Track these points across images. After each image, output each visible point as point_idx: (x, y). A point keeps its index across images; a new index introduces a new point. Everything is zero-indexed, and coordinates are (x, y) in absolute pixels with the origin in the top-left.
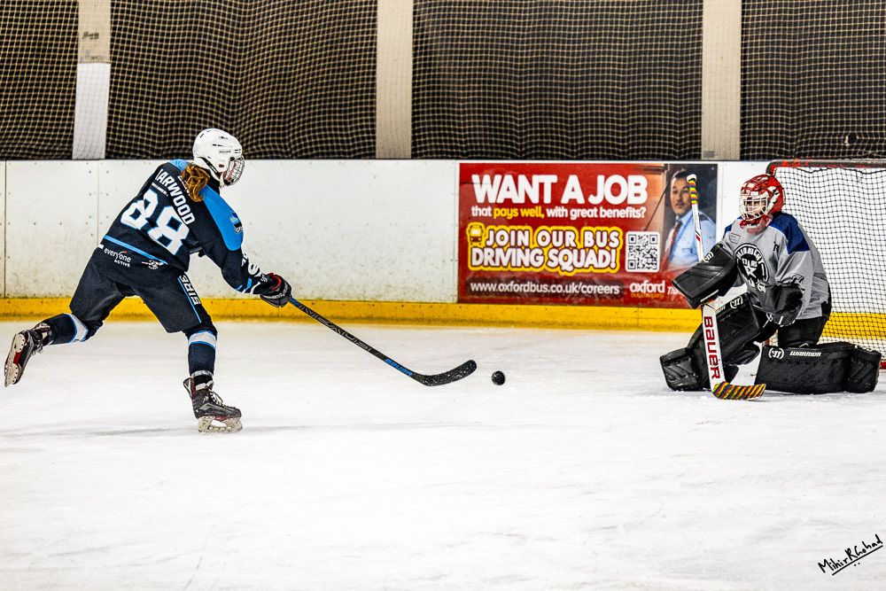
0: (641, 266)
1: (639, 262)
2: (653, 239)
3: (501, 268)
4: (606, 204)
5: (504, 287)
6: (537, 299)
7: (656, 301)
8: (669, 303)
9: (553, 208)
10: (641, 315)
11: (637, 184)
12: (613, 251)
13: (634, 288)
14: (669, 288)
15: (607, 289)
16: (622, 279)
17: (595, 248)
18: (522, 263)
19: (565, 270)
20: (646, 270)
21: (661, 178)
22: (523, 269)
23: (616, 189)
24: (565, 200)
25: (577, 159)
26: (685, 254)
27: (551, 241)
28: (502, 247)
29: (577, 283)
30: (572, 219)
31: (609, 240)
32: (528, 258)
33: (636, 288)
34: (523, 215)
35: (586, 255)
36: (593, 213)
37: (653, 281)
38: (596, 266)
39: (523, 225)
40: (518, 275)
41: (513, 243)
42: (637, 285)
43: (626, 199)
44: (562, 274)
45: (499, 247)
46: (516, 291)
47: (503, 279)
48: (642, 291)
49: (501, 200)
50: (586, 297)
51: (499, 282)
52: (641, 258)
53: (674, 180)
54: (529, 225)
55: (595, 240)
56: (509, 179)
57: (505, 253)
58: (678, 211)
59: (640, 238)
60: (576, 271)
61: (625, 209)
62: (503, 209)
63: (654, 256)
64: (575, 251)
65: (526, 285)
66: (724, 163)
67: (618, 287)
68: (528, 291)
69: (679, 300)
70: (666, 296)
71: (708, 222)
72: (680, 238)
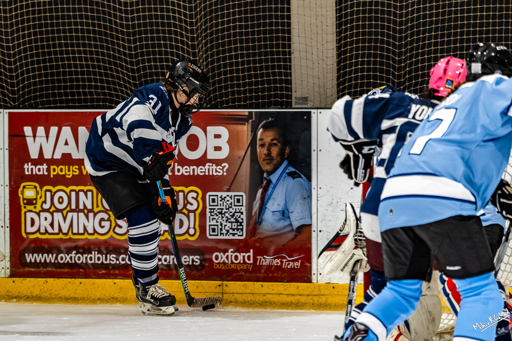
0: (224, 231)
2: (238, 201)
3: (61, 236)
5: (65, 258)
6: (104, 271)
7: (243, 273)
8: (259, 275)
11: (217, 136)
12: (192, 215)
13: (217, 258)
14: (259, 257)
15: (186, 260)
16: (204, 247)
18: (85, 230)
20: (231, 237)
21: (246, 129)
22: (86, 236)
23: (193, 142)
26: (277, 218)
28: (61, 211)
31: (186, 203)
32: (92, 224)
33: (220, 258)
34: (85, 173)
37: (239, 249)
39: (86, 185)
40: (81, 243)
41: (73, 207)
42: (220, 255)
43: (206, 153)
45: (58, 210)
46: (79, 262)
47: (63, 249)
48: (226, 261)
49: (58, 156)
50: (162, 270)
51: (60, 251)
52: (224, 223)
53: (260, 131)
57: (65, 218)
58: (267, 167)
59: (223, 199)
62: (61, 167)
63: (240, 220)
65: (90, 255)
66: (319, 110)
67: (198, 257)
68: (93, 262)
69: (273, 272)
70: (256, 268)
71: (302, 180)
72: (269, 199)
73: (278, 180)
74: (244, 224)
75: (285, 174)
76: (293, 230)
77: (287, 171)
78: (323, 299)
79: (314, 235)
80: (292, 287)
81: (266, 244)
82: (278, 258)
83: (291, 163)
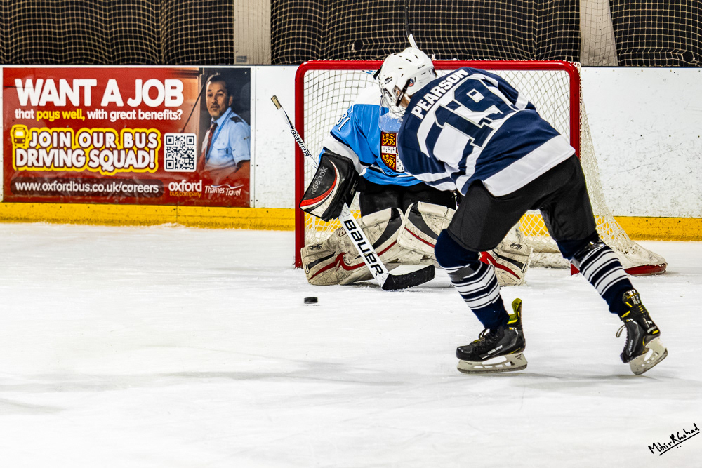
0: (178, 165)
1: (177, 162)
2: (190, 140)
3: (45, 169)
4: (144, 107)
5: (48, 187)
6: (79, 198)
7: (194, 200)
8: (206, 201)
9: (94, 111)
10: (180, 213)
11: (174, 88)
12: (152, 152)
13: (172, 187)
14: (207, 187)
15: (147, 188)
16: (161, 178)
17: (134, 148)
18: (65, 164)
19: (106, 170)
20: (184, 170)
21: (197, 82)
22: (65, 169)
23: (153, 93)
24: (104, 103)
25: (115, 64)
26: (221, 154)
27: (92, 142)
28: (45, 148)
29: (118, 182)
30: (112, 121)
31: (148, 142)
32: (70, 159)
33: (174, 187)
34: (65, 117)
35: (126, 155)
36: (131, 115)
37: (191, 180)
38: (136, 166)
39: (65, 127)
40: (61, 175)
41: (55, 145)
42: (175, 184)
43: (164, 102)
44: (103, 174)
45: (42, 148)
46: (59, 190)
47: (46, 179)
48: (180, 190)
49: (43, 103)
50: (127, 196)
51: (43, 181)
52: (178, 159)
53: (209, 84)
54: (70, 127)
55: (134, 142)
56: (50, 83)
57: (48, 155)
58: (213, 113)
59: (178, 139)
60: (116, 170)
61: (163, 111)
62: (45, 112)
63: (192, 157)
64: (116, 152)
65: (68, 185)
66: (257, 67)
67: (157, 186)
68: (71, 190)
69: (217, 199)
70: (204, 195)
71: (242, 124)
72: (215, 139)
73: (223, 124)
75: (229, 119)
76: (235, 165)
77: (231, 116)
78: (259, 221)
79: (252, 169)
80: (234, 211)
81: (212, 175)
82: (222, 187)
83: (234, 110)
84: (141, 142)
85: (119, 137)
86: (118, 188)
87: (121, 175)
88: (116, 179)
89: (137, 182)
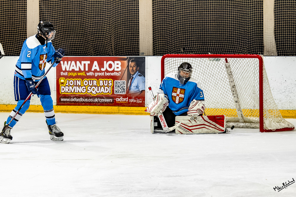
0: (119, 92)
2: (124, 83)
3: (71, 93)
4: (107, 71)
5: (72, 100)
6: (84, 104)
7: (125, 104)
8: (129, 105)
9: (89, 72)
10: (120, 109)
11: (118, 64)
12: (110, 87)
13: (117, 100)
15: (108, 100)
16: (113, 97)
17: (103, 86)
18: (78, 91)
19: (93, 94)
20: (121, 94)
21: (126, 62)
22: (79, 93)
23: (110, 66)
24: (93, 70)
26: (135, 88)
27: (88, 84)
30: (95, 76)
31: (108, 84)
32: (80, 90)
33: (118, 100)
34: (78, 75)
35: (101, 88)
36: (102, 74)
37: (124, 98)
38: (104, 92)
39: (79, 78)
40: (77, 95)
41: (75, 85)
43: (114, 69)
45: (71, 86)
46: (77, 101)
47: (72, 97)
48: (120, 101)
49: (71, 70)
50: (101, 103)
52: (119, 90)
53: (130, 63)
54: (81, 78)
55: (104, 83)
57: (73, 88)
58: (132, 73)
59: (119, 82)
60: (97, 94)
61: (114, 72)
62: (71, 73)
64: (97, 87)
65: (80, 99)
66: (148, 57)
67: (112, 99)
68: (81, 101)
69: (133, 104)
70: (129, 103)
71: (142, 77)
72: (133, 82)
73: (135, 77)
74: (125, 90)
76: (140, 92)
77: (138, 74)
79: (146, 93)
80: (139, 108)
81: (132, 96)
82: (135, 100)
83: (139, 72)
84: (106, 84)
85: (98, 82)
86: (98, 100)
87: (99, 96)
88: (97, 97)
89: (105, 98)
